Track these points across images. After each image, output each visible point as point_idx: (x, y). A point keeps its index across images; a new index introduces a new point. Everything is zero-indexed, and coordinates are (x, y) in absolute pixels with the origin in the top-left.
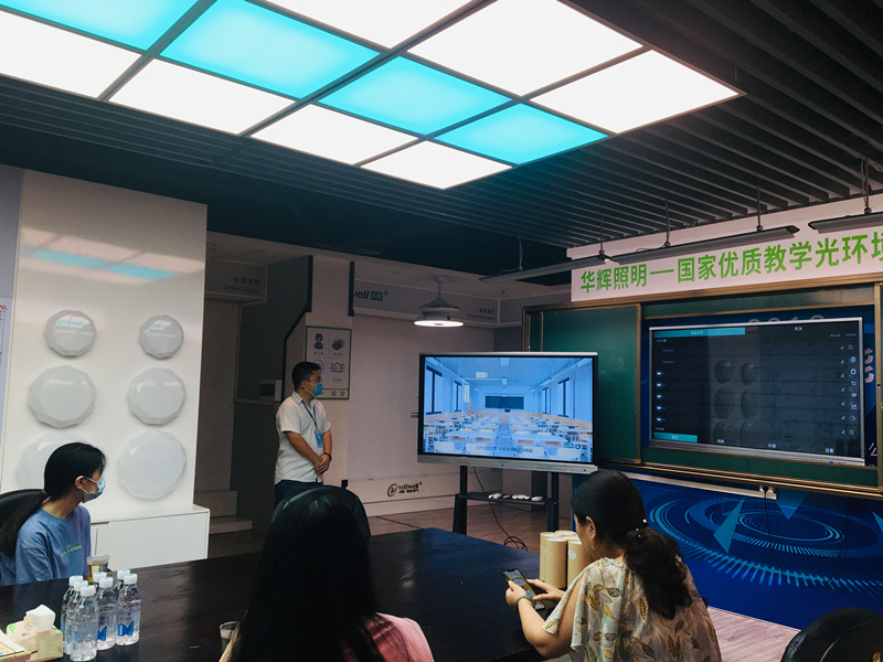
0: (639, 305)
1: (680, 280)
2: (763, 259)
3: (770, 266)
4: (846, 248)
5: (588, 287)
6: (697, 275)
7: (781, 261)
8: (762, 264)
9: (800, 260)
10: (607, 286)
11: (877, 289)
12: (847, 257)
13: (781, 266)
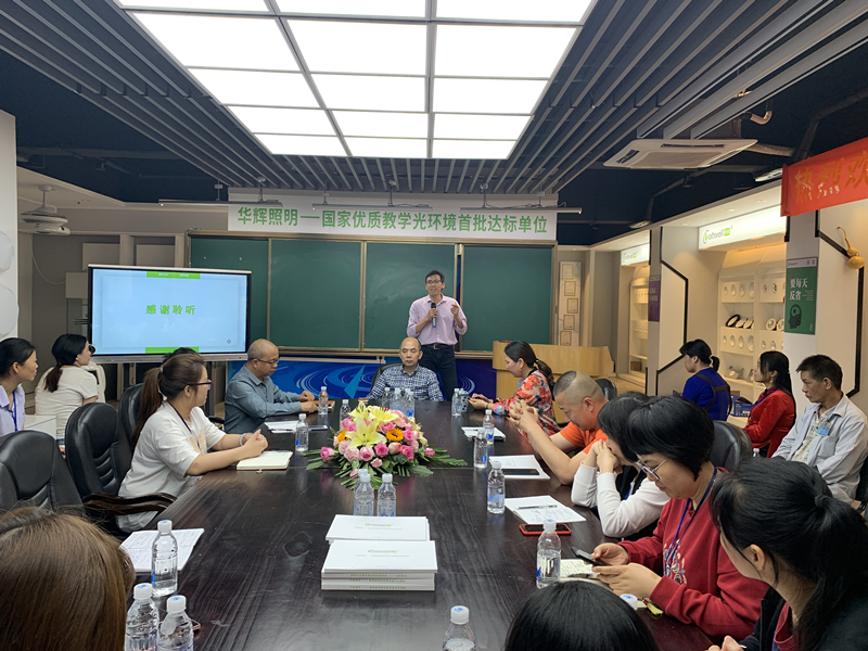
1: (324, 225)
2: (382, 219)
3: (387, 224)
4: (430, 220)
5: (245, 220)
6: (337, 223)
7: (393, 222)
8: (382, 223)
9: (404, 224)
10: (263, 221)
12: (430, 226)
13: (393, 225)
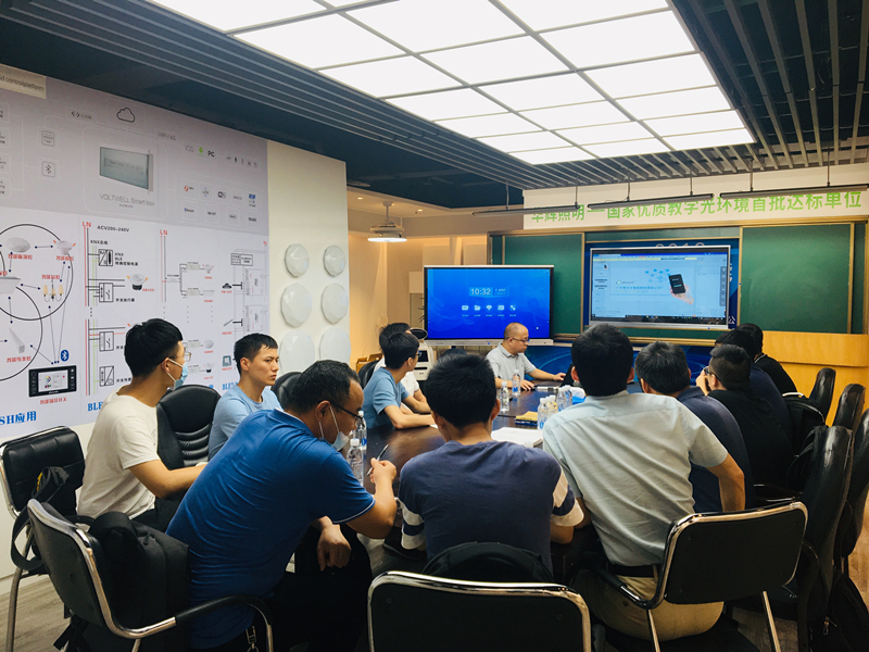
0: (583, 235)
2: (667, 206)
3: (672, 211)
4: (719, 203)
5: (538, 218)
6: (621, 214)
7: (679, 209)
8: (667, 209)
9: (691, 209)
10: (554, 218)
11: (741, 229)
12: (720, 209)
13: (678, 211)
